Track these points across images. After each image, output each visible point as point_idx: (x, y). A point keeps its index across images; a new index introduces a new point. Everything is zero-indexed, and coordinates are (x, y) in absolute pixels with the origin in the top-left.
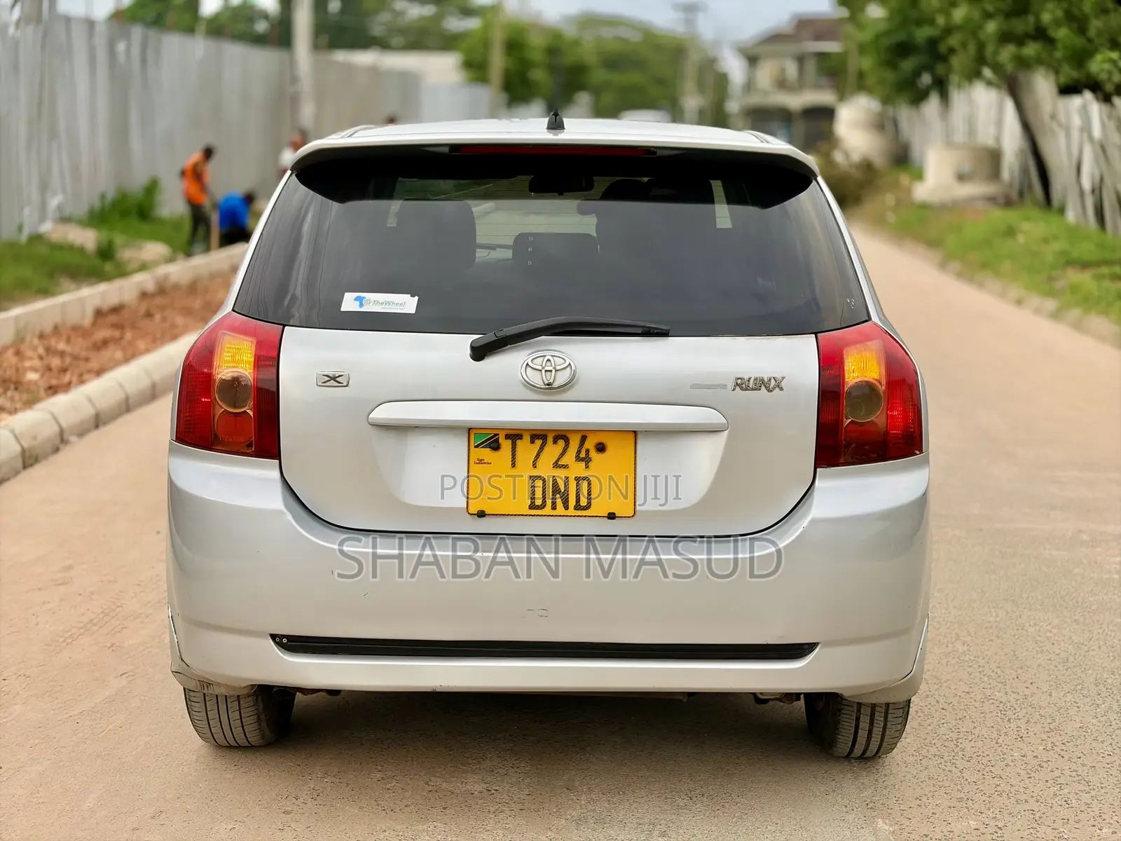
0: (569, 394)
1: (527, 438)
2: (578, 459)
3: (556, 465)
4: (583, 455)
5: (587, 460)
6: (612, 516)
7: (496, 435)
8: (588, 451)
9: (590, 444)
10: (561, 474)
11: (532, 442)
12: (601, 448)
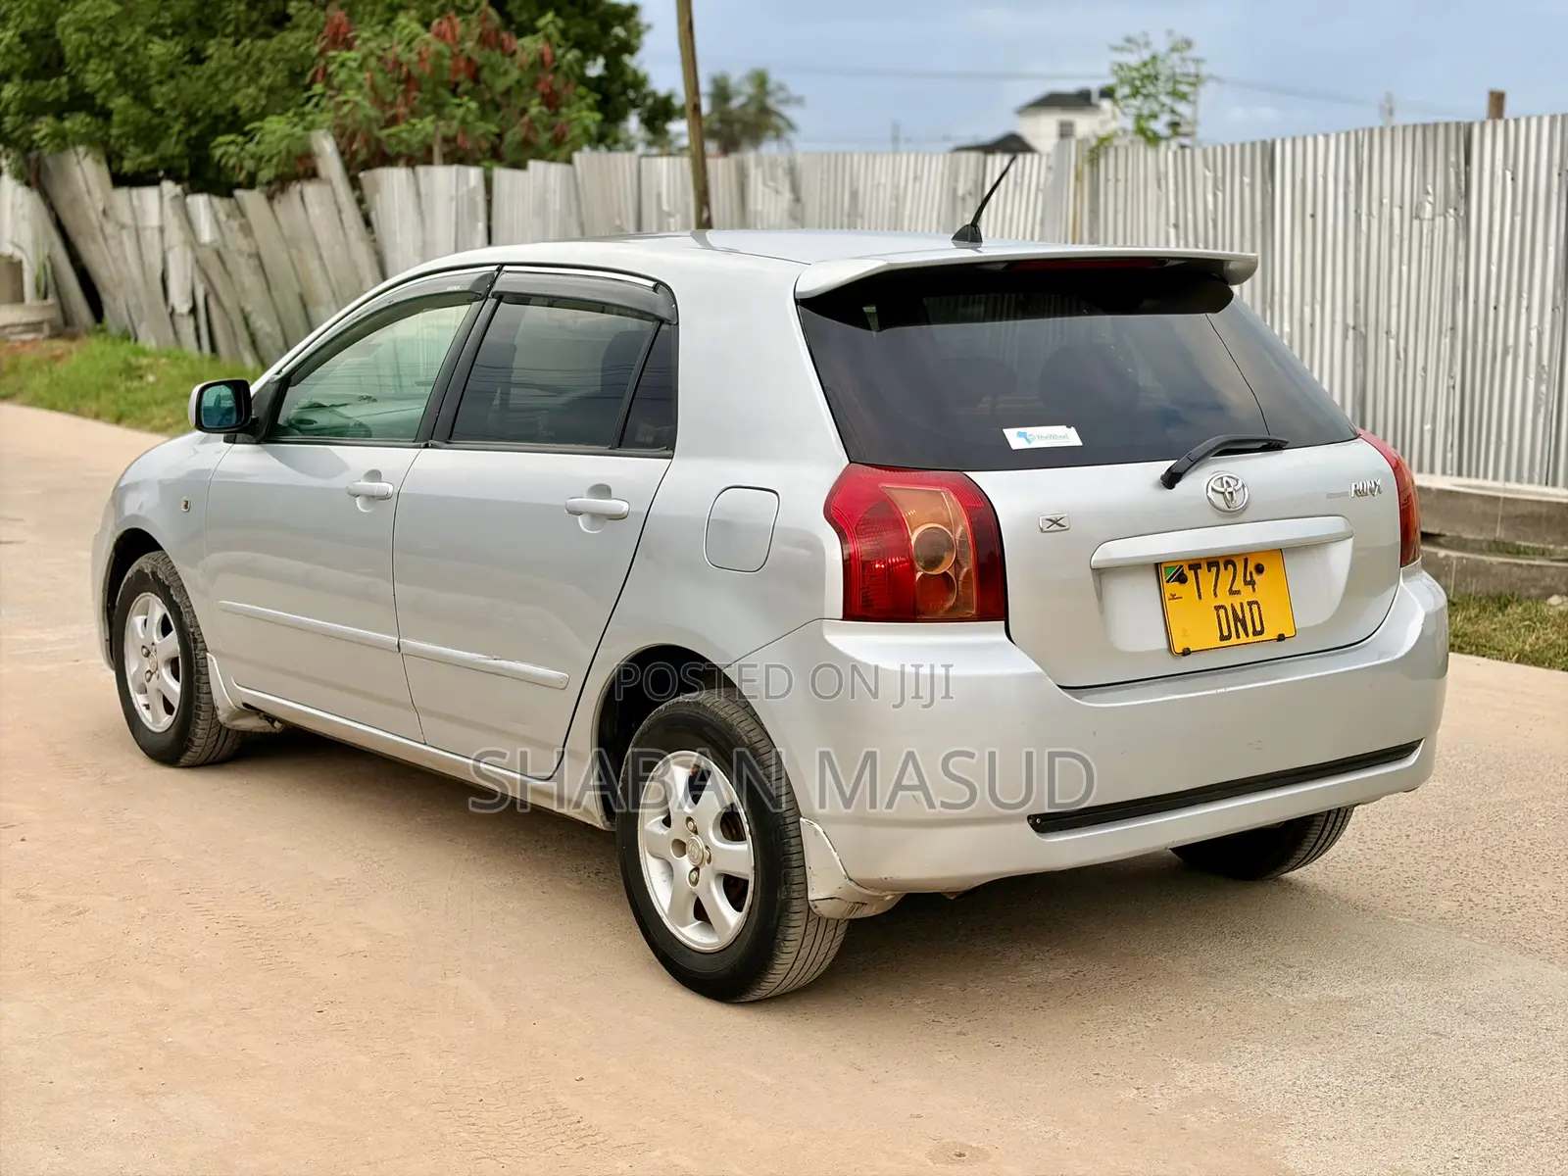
0: (1245, 516)
1: (1205, 566)
2: (1246, 583)
3: (1232, 592)
4: (1248, 579)
5: (1252, 583)
6: (1281, 638)
7: (1181, 566)
8: (1251, 574)
9: (1251, 567)
10: (1236, 600)
11: (1209, 571)
12: (1260, 569)
